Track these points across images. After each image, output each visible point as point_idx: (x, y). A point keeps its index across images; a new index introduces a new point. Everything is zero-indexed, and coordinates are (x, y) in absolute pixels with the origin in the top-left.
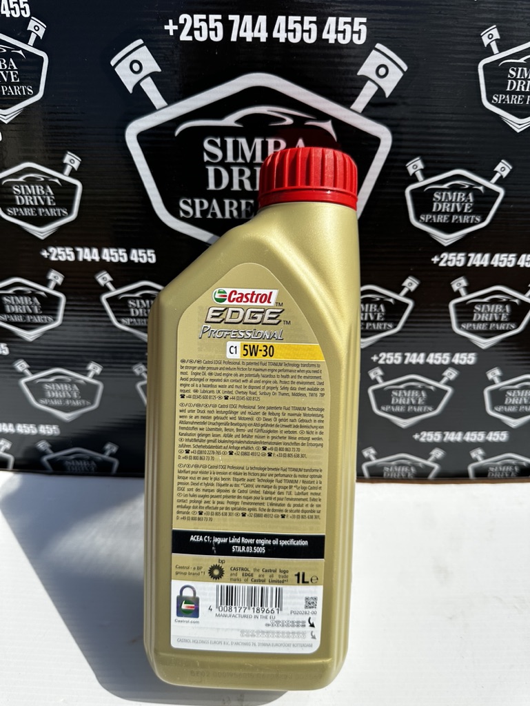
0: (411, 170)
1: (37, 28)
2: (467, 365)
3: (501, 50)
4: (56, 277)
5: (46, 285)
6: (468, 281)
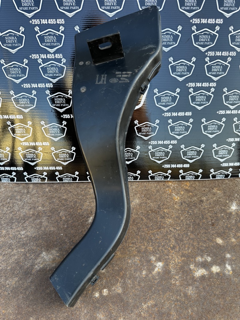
0: (155, 92)
1: (64, 60)
2: (175, 144)
3: (174, 62)
4: (64, 123)
5: (62, 125)
6: (172, 120)
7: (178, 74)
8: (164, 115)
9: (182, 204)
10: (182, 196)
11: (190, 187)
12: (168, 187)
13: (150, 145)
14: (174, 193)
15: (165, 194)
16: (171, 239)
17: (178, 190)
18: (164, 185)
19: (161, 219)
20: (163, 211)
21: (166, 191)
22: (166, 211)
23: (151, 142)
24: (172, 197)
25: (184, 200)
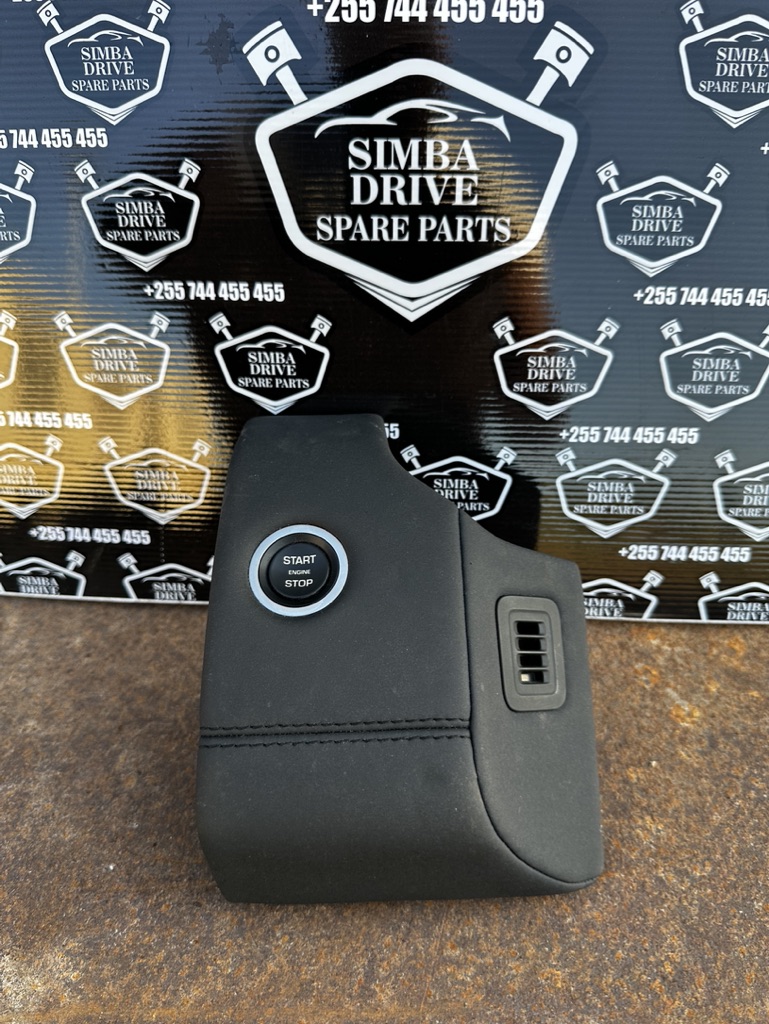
0: (603, 178)
1: (160, 11)
2: (687, 445)
4: (160, 322)
5: (147, 333)
6: (682, 325)
7: (721, 89)
8: (643, 299)
9: (713, 744)
10: (714, 704)
11: (747, 662)
12: (643, 655)
13: (566, 443)
14: (675, 689)
15: (628, 692)
16: (664, 931)
17: (690, 671)
18: (622, 646)
19: (611, 816)
20: (620, 778)
21: (636, 677)
22: (638, 779)
23: (568, 430)
24: (665, 706)
25: (721, 722)
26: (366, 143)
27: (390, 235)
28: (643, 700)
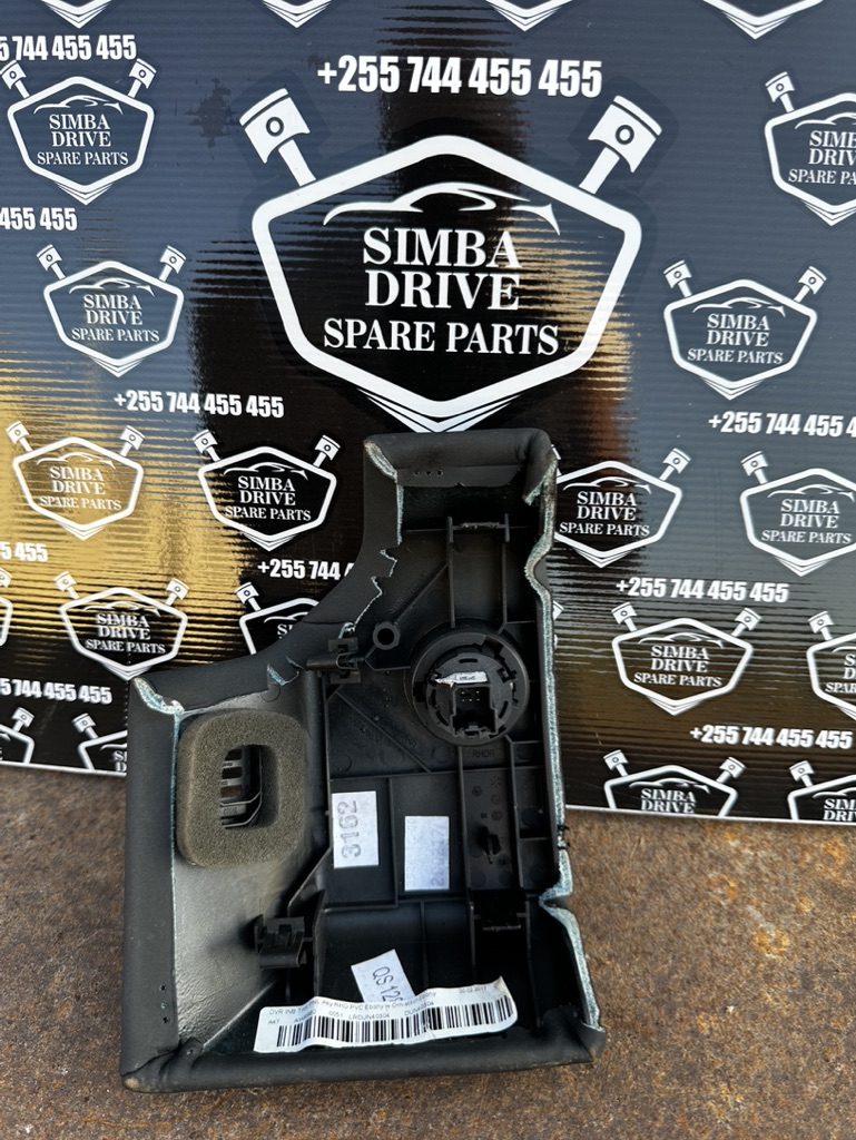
4: (132, 437)
5: (117, 450)
6: (768, 459)
7: (816, 179)
8: (720, 426)
9: (807, 985)
10: (807, 929)
11: (848, 874)
12: (718, 860)
13: (624, 597)
14: (758, 907)
15: (700, 910)
17: (777, 884)
18: (693, 847)
19: (675, 1080)
20: (688, 1028)
21: (709, 890)
22: (711, 1029)
23: (627, 581)
24: (746, 929)
25: (817, 955)
26: (385, 233)
27: (413, 344)
28: (718, 921)
